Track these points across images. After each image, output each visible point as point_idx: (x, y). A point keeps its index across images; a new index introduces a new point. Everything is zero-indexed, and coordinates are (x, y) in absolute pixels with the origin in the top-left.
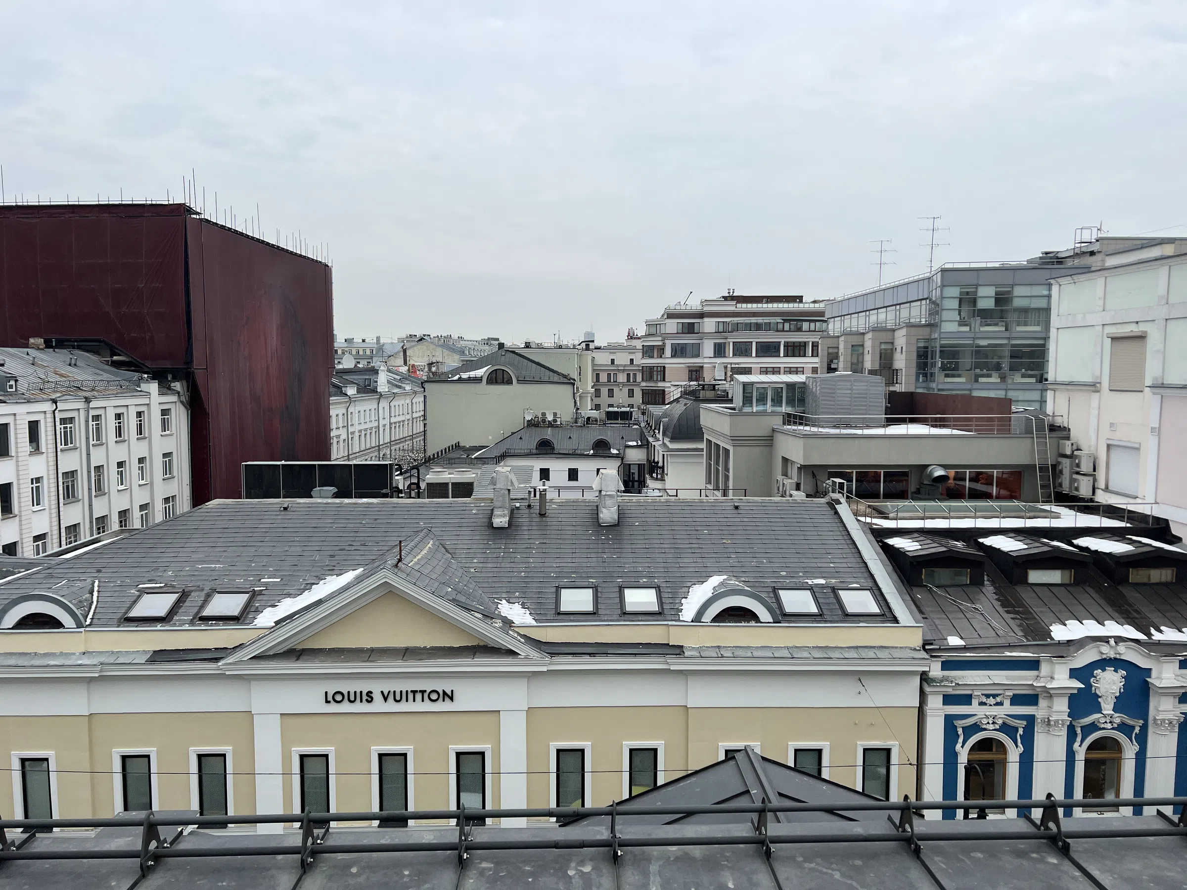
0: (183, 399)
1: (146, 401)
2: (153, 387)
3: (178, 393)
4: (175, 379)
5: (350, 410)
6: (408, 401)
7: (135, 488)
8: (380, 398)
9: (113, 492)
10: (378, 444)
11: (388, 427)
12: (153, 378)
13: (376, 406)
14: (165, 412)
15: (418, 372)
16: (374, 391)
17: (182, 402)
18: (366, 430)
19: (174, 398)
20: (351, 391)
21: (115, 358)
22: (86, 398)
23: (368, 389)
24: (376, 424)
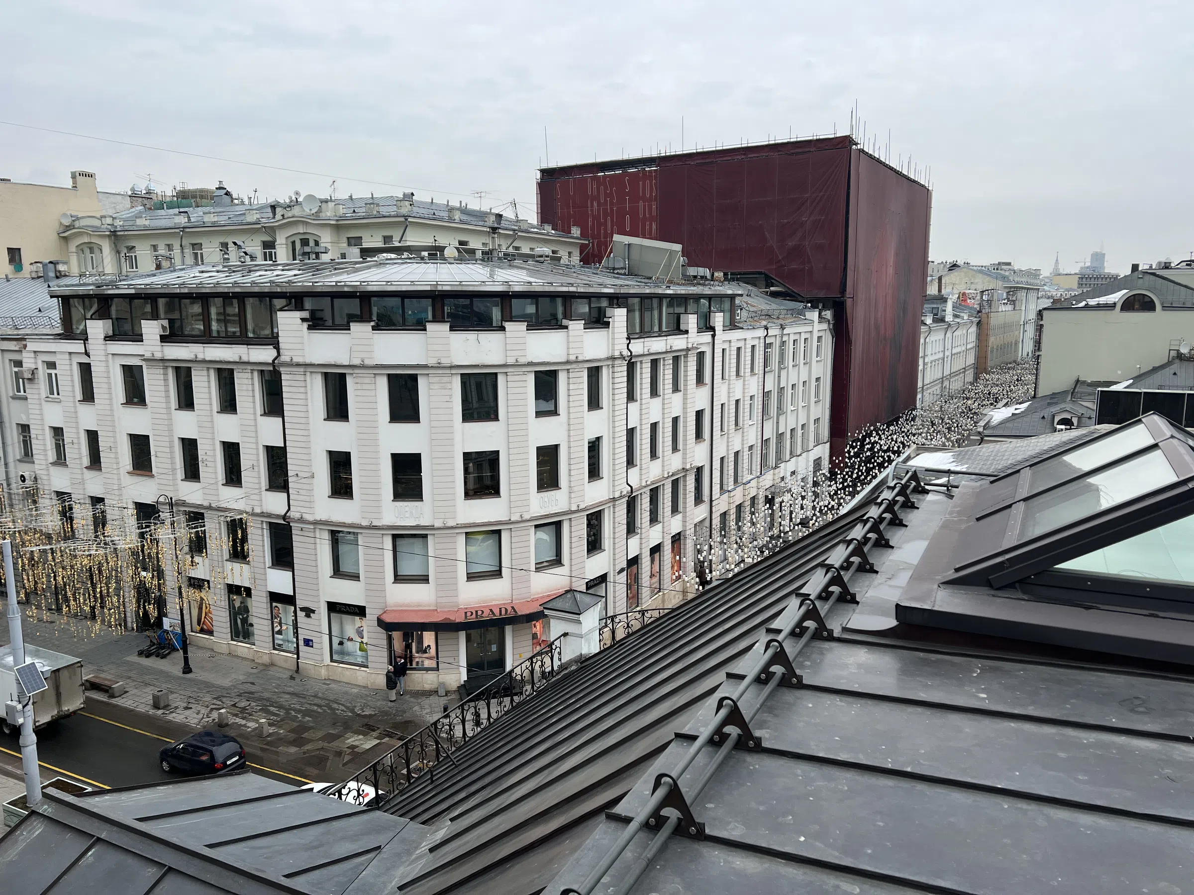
0: (831, 326)
1: (809, 329)
2: (815, 315)
3: (829, 321)
4: (825, 308)
5: (927, 340)
6: (965, 332)
7: (800, 407)
8: (948, 328)
9: (789, 411)
10: (940, 376)
11: (950, 358)
12: (814, 307)
13: (943, 337)
14: (819, 338)
15: (969, 301)
16: (942, 320)
17: (830, 329)
18: (935, 361)
19: (825, 326)
20: (929, 320)
21: (772, 289)
22: (781, 325)
23: (939, 320)
24: (941, 355)
